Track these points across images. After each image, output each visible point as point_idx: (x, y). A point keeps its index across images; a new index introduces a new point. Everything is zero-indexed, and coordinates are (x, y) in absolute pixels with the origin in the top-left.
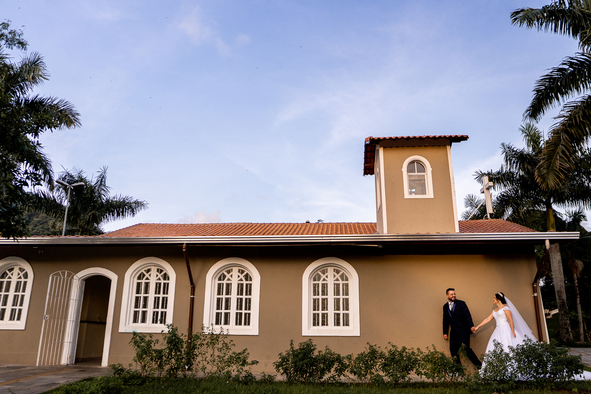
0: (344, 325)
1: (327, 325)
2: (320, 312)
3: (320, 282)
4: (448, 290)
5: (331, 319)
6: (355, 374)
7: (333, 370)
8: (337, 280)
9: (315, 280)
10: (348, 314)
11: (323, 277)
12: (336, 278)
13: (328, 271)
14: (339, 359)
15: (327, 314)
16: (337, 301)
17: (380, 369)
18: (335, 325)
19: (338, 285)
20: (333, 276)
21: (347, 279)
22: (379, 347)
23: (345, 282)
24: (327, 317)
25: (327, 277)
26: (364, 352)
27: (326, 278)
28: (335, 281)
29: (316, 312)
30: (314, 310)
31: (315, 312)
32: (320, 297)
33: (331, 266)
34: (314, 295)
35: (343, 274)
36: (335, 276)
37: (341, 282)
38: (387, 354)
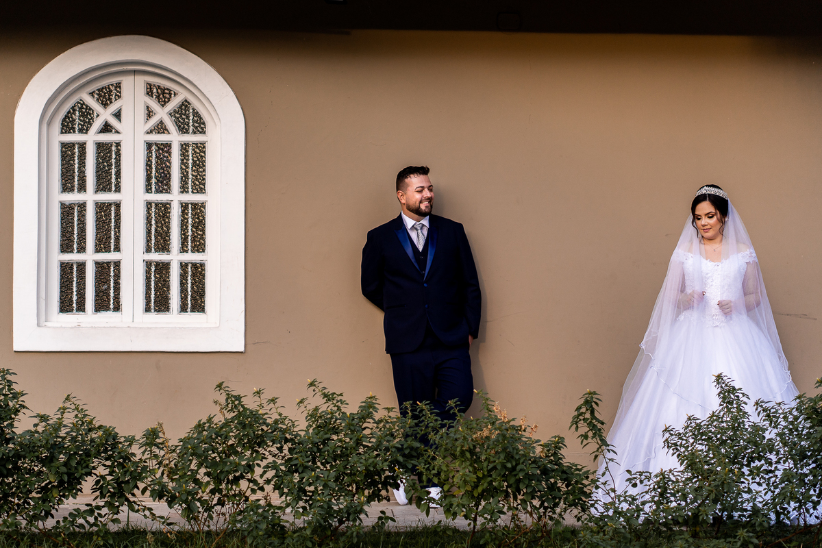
0: (183, 309)
1: (117, 308)
2: (90, 257)
3: (92, 138)
4: (404, 174)
5: (133, 286)
6: (170, 504)
7: (88, 484)
8: (161, 128)
9: (67, 127)
10: (202, 265)
11: (104, 115)
12: (154, 121)
13: (124, 93)
14: (110, 445)
15: (117, 264)
16: (158, 215)
17: (268, 482)
18: (148, 310)
19: (165, 148)
20: (142, 113)
21: (200, 127)
22: (273, 401)
23: (191, 138)
24: (117, 276)
25: (118, 115)
26: (210, 420)
27: (113, 122)
28: (150, 132)
29: (74, 257)
30: (66, 247)
31: (67, 257)
32: (91, 197)
33: (135, 72)
34: (67, 187)
35: (185, 105)
36: (150, 113)
37: (175, 138)
38: (302, 426)
